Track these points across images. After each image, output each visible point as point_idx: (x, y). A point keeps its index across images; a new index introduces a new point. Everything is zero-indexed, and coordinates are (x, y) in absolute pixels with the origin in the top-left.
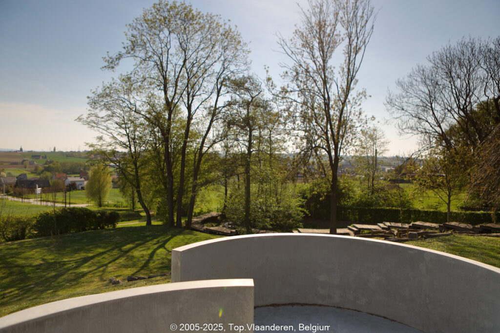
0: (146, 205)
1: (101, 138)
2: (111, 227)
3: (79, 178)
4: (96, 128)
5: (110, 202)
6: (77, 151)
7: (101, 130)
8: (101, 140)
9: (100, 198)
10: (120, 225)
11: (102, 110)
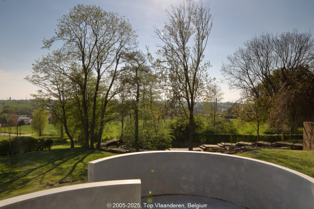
0: (71, 135)
1: (40, 91)
2: (47, 149)
3: (26, 117)
4: (38, 85)
5: (47, 133)
6: (25, 99)
7: (41, 86)
8: (41, 93)
9: (40, 131)
10: (53, 148)
11: (42, 73)
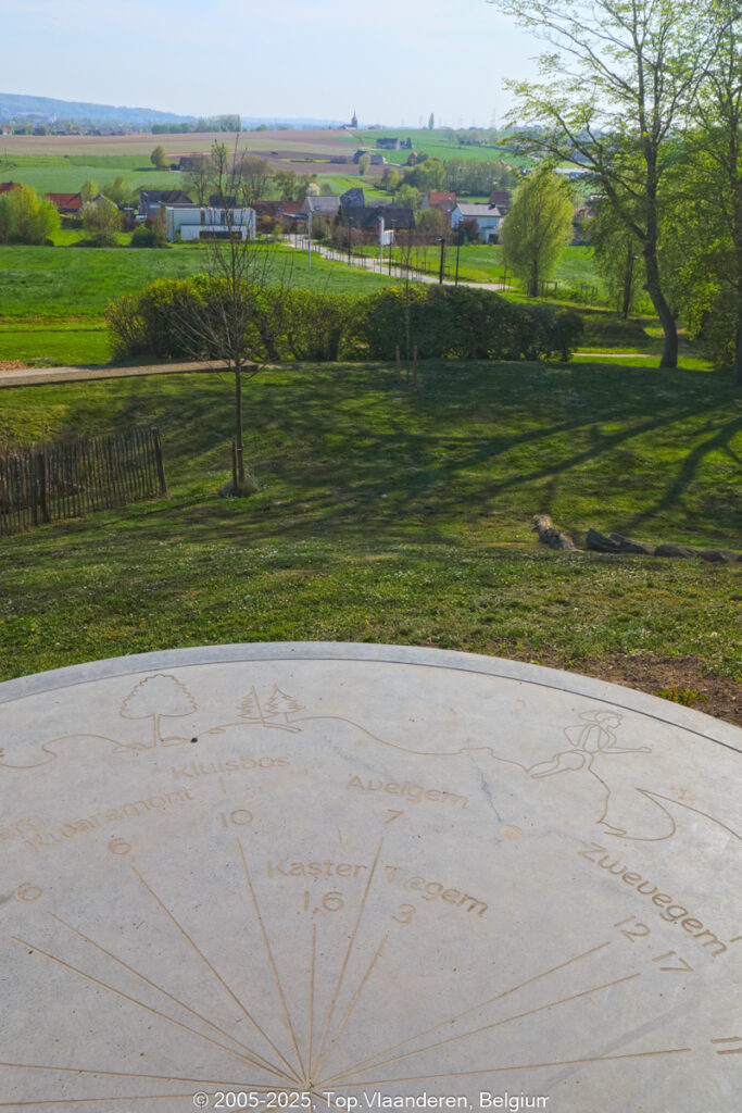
0: (668, 300)
1: (551, 62)
2: (555, 358)
3: (487, 207)
5: (562, 285)
8: (553, 70)
9: (535, 271)
